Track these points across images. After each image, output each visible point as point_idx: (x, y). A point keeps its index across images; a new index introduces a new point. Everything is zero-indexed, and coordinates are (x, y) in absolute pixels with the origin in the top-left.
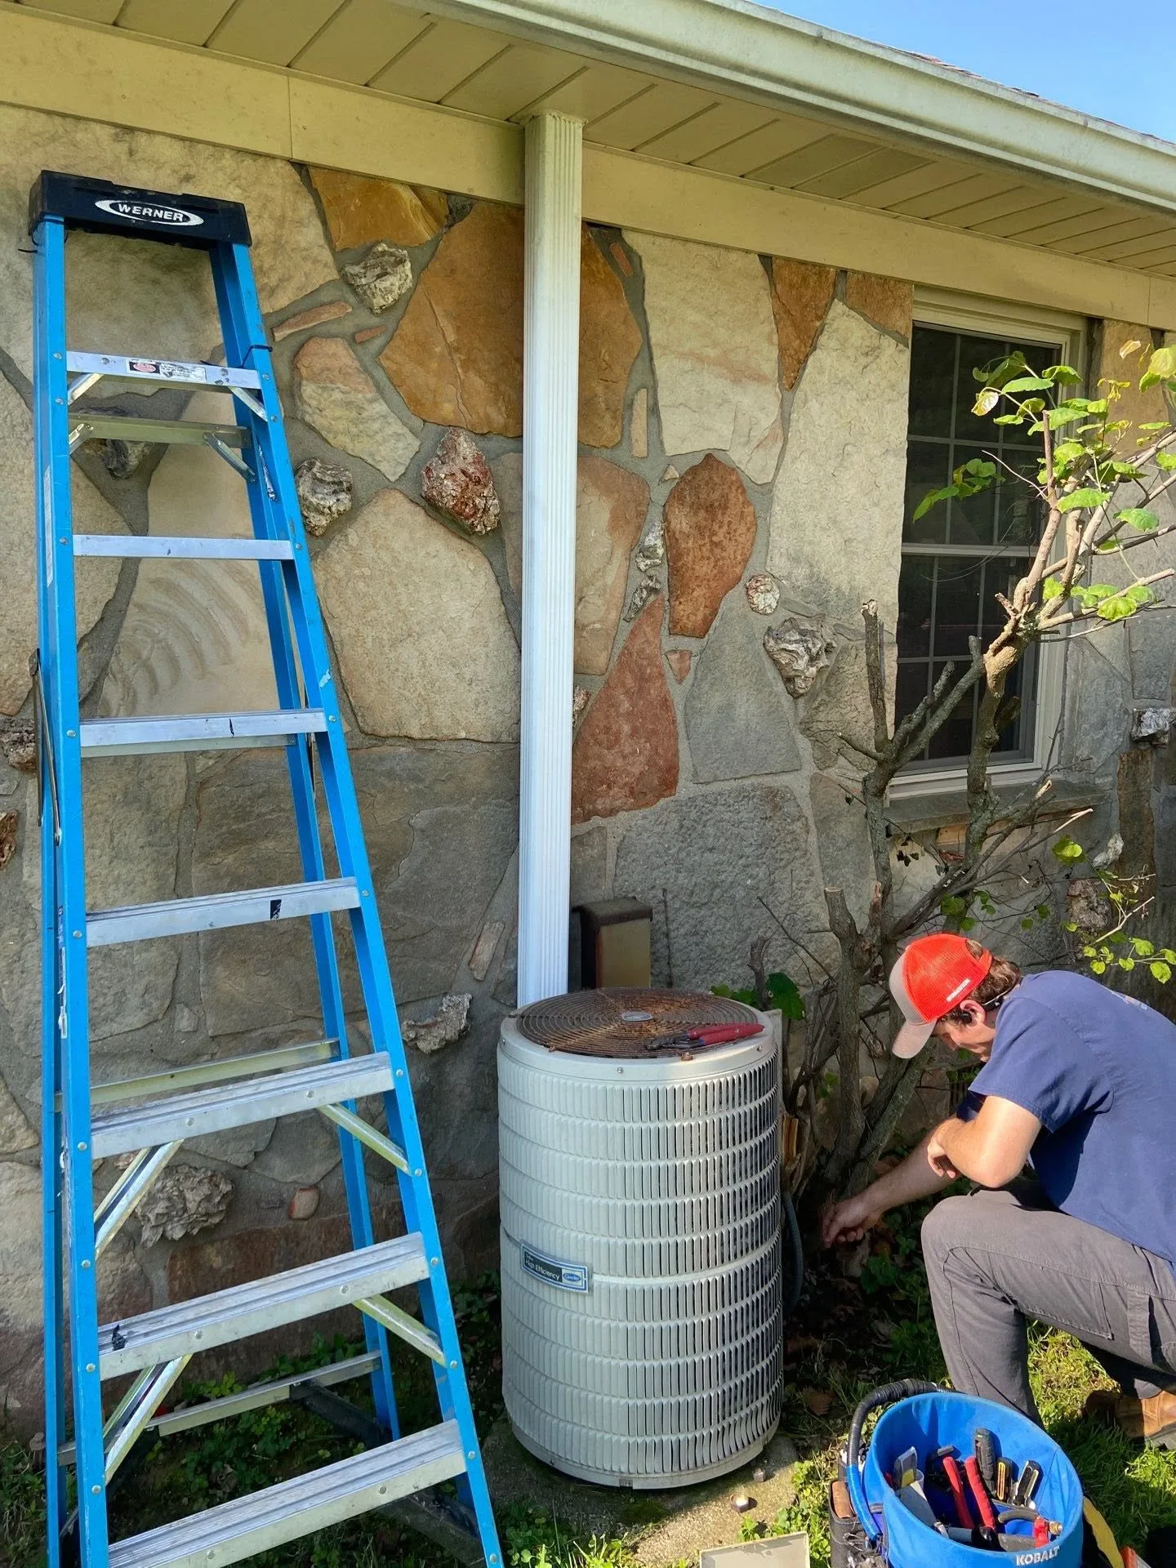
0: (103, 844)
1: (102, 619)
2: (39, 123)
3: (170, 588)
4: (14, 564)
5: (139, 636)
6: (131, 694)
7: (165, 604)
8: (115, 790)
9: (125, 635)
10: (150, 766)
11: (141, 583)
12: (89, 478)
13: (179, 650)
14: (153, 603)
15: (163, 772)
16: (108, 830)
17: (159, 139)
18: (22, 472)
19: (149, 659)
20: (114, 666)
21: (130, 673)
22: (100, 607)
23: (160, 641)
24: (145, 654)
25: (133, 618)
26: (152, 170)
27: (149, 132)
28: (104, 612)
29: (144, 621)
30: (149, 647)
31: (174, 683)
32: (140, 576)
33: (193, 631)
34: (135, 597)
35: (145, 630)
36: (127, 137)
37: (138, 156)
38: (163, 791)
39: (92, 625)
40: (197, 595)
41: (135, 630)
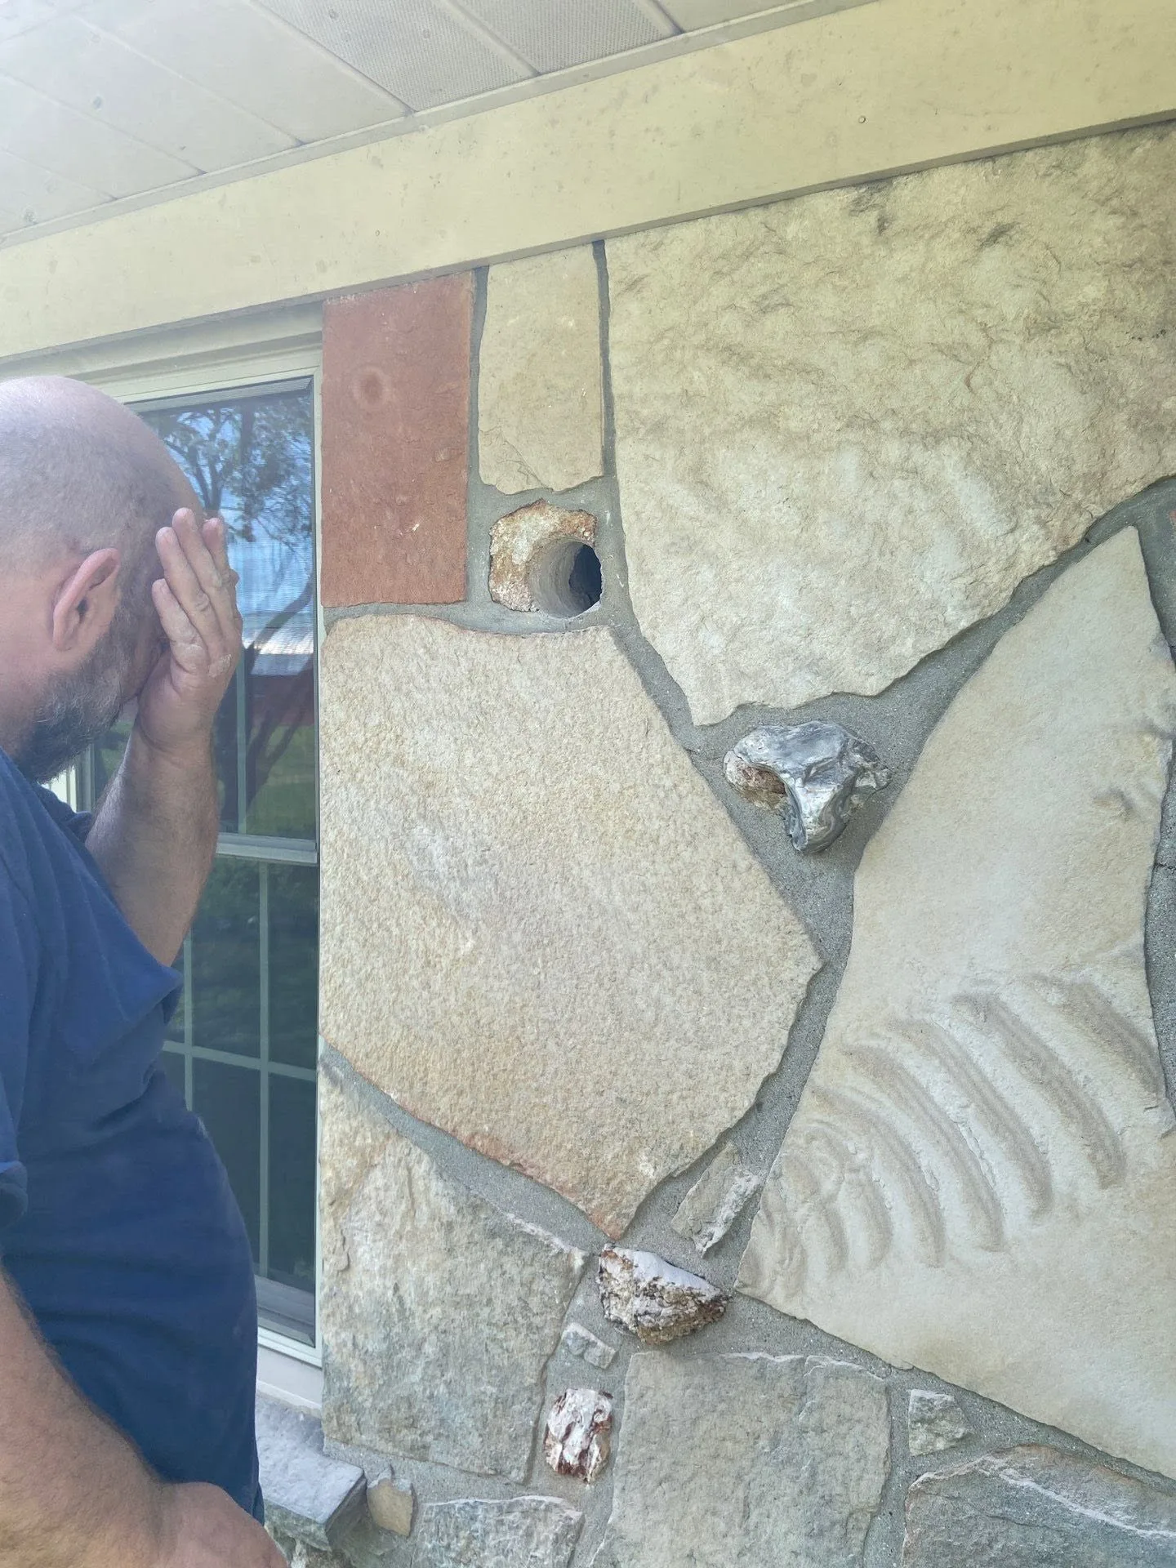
0: (731, 1516)
1: (758, 1106)
2: (726, 232)
3: (882, 1069)
4: (634, 993)
5: (819, 1151)
6: (797, 1256)
7: (869, 1097)
8: (757, 1426)
9: (794, 1141)
10: (821, 1407)
11: (828, 1052)
12: (755, 852)
13: (894, 1196)
14: (849, 1094)
15: (843, 1429)
16: (740, 1494)
17: (940, 176)
18: (656, 841)
19: (832, 1198)
20: (771, 1198)
21: (798, 1216)
22: (754, 1085)
23: (856, 1171)
24: (827, 1186)
25: (809, 1115)
26: (921, 246)
27: (919, 169)
28: (760, 1094)
29: (828, 1124)
30: (834, 1177)
31: (876, 1261)
32: (830, 1036)
33: (924, 1162)
34: (818, 1077)
35: (829, 1142)
36: (877, 198)
37: (896, 227)
38: (839, 1464)
39: (740, 1114)
40: (937, 1093)
41: (811, 1138)
